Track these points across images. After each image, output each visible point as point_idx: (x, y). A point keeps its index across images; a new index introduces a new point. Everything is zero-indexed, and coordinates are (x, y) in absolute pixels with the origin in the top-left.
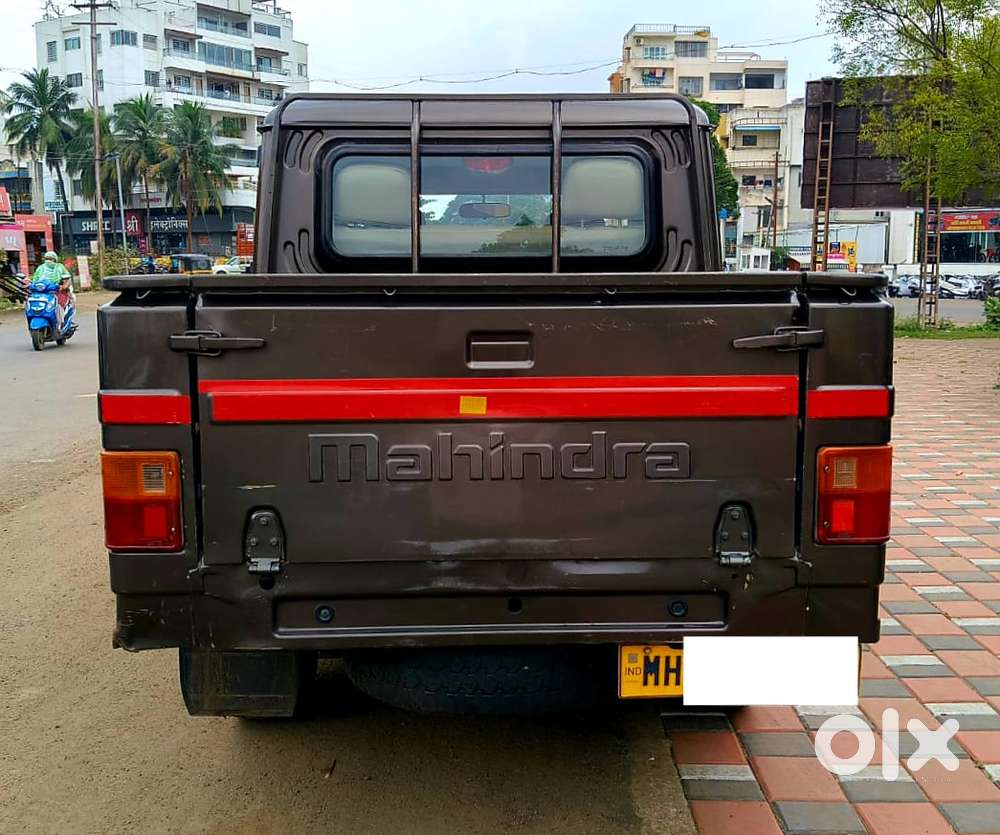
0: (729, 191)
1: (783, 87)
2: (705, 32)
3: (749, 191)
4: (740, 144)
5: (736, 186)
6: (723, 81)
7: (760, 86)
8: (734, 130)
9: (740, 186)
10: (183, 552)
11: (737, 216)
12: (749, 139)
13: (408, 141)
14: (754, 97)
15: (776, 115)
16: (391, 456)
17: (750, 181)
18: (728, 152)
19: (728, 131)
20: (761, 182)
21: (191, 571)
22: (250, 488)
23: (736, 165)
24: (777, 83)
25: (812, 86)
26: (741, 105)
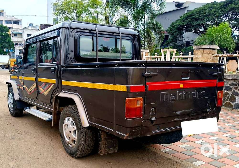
0: (13, 46)
1: (21, 25)
2: (3, 11)
3: (17, 46)
4: (14, 36)
5: (14, 45)
6: (8, 22)
7: (16, 24)
8: (12, 33)
9: (15, 45)
10: (141, 118)
11: (14, 51)
12: (16, 35)
13: (96, 33)
14: (15, 26)
15: (21, 30)
16: (171, 96)
17: (17, 44)
18: (11, 37)
19: (11, 33)
20: (19, 44)
21: (143, 121)
22: (152, 104)
23: (13, 40)
24: (19, 23)
25: (42, 25)
26: (12, 27)
